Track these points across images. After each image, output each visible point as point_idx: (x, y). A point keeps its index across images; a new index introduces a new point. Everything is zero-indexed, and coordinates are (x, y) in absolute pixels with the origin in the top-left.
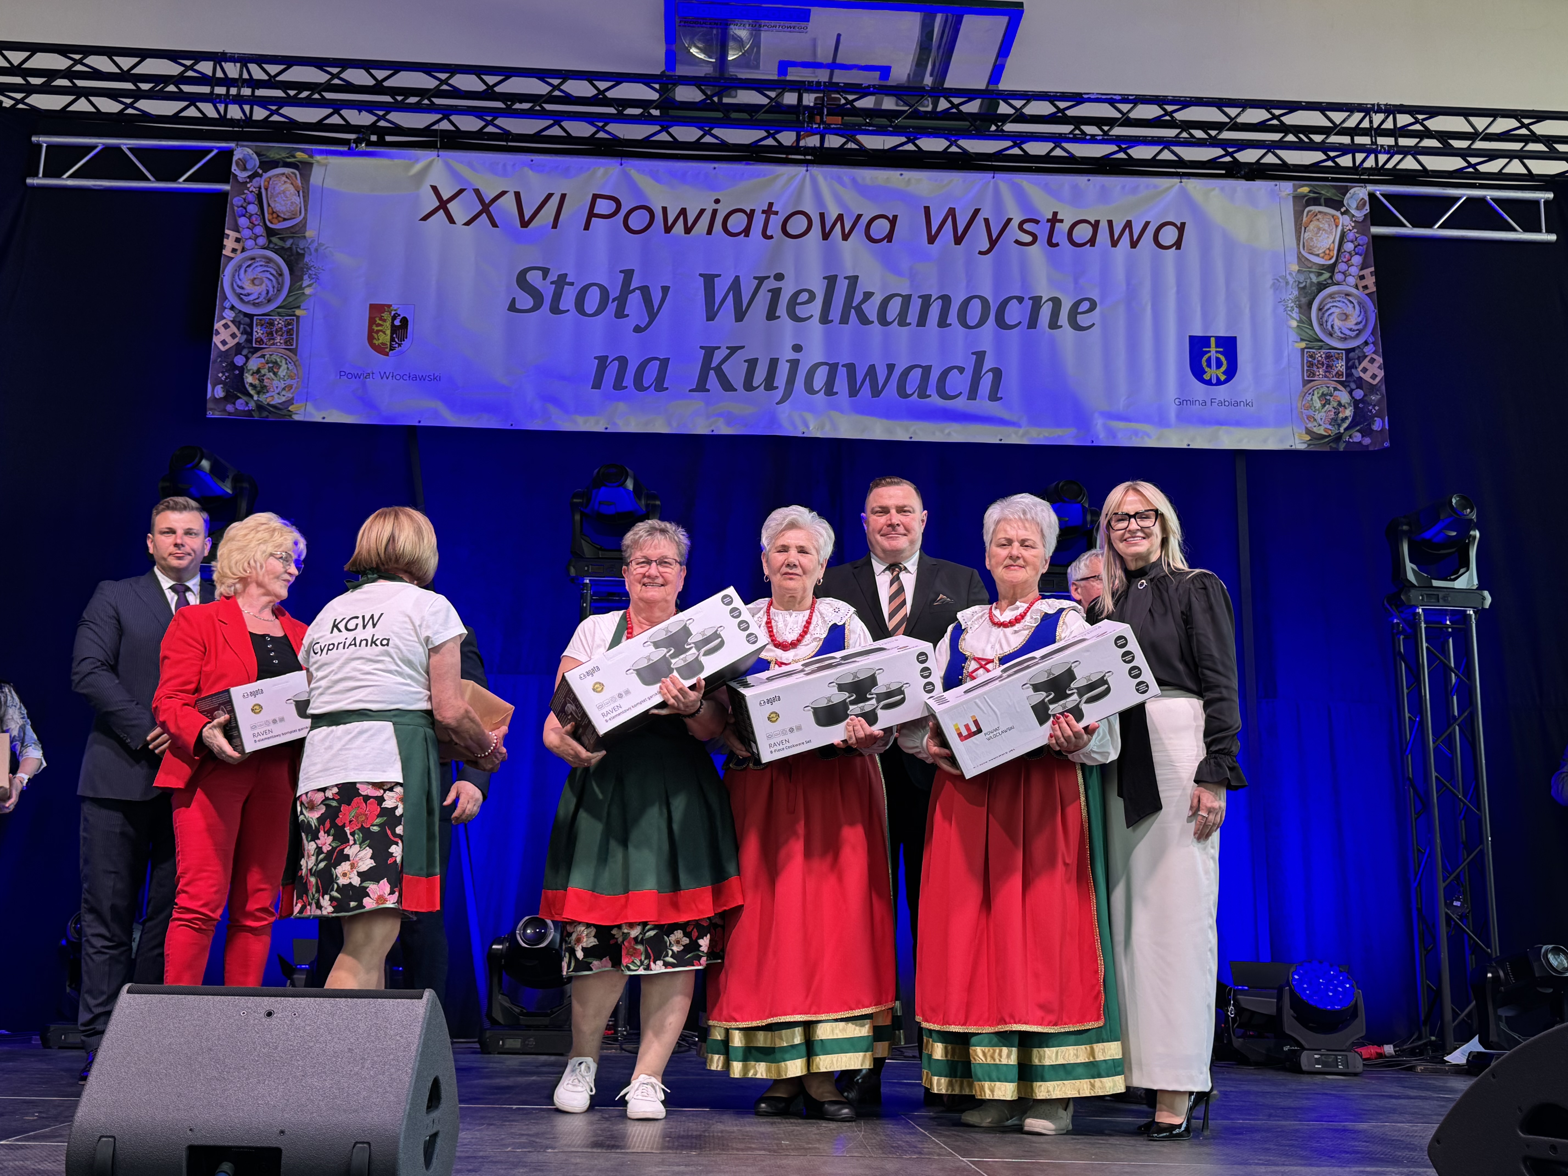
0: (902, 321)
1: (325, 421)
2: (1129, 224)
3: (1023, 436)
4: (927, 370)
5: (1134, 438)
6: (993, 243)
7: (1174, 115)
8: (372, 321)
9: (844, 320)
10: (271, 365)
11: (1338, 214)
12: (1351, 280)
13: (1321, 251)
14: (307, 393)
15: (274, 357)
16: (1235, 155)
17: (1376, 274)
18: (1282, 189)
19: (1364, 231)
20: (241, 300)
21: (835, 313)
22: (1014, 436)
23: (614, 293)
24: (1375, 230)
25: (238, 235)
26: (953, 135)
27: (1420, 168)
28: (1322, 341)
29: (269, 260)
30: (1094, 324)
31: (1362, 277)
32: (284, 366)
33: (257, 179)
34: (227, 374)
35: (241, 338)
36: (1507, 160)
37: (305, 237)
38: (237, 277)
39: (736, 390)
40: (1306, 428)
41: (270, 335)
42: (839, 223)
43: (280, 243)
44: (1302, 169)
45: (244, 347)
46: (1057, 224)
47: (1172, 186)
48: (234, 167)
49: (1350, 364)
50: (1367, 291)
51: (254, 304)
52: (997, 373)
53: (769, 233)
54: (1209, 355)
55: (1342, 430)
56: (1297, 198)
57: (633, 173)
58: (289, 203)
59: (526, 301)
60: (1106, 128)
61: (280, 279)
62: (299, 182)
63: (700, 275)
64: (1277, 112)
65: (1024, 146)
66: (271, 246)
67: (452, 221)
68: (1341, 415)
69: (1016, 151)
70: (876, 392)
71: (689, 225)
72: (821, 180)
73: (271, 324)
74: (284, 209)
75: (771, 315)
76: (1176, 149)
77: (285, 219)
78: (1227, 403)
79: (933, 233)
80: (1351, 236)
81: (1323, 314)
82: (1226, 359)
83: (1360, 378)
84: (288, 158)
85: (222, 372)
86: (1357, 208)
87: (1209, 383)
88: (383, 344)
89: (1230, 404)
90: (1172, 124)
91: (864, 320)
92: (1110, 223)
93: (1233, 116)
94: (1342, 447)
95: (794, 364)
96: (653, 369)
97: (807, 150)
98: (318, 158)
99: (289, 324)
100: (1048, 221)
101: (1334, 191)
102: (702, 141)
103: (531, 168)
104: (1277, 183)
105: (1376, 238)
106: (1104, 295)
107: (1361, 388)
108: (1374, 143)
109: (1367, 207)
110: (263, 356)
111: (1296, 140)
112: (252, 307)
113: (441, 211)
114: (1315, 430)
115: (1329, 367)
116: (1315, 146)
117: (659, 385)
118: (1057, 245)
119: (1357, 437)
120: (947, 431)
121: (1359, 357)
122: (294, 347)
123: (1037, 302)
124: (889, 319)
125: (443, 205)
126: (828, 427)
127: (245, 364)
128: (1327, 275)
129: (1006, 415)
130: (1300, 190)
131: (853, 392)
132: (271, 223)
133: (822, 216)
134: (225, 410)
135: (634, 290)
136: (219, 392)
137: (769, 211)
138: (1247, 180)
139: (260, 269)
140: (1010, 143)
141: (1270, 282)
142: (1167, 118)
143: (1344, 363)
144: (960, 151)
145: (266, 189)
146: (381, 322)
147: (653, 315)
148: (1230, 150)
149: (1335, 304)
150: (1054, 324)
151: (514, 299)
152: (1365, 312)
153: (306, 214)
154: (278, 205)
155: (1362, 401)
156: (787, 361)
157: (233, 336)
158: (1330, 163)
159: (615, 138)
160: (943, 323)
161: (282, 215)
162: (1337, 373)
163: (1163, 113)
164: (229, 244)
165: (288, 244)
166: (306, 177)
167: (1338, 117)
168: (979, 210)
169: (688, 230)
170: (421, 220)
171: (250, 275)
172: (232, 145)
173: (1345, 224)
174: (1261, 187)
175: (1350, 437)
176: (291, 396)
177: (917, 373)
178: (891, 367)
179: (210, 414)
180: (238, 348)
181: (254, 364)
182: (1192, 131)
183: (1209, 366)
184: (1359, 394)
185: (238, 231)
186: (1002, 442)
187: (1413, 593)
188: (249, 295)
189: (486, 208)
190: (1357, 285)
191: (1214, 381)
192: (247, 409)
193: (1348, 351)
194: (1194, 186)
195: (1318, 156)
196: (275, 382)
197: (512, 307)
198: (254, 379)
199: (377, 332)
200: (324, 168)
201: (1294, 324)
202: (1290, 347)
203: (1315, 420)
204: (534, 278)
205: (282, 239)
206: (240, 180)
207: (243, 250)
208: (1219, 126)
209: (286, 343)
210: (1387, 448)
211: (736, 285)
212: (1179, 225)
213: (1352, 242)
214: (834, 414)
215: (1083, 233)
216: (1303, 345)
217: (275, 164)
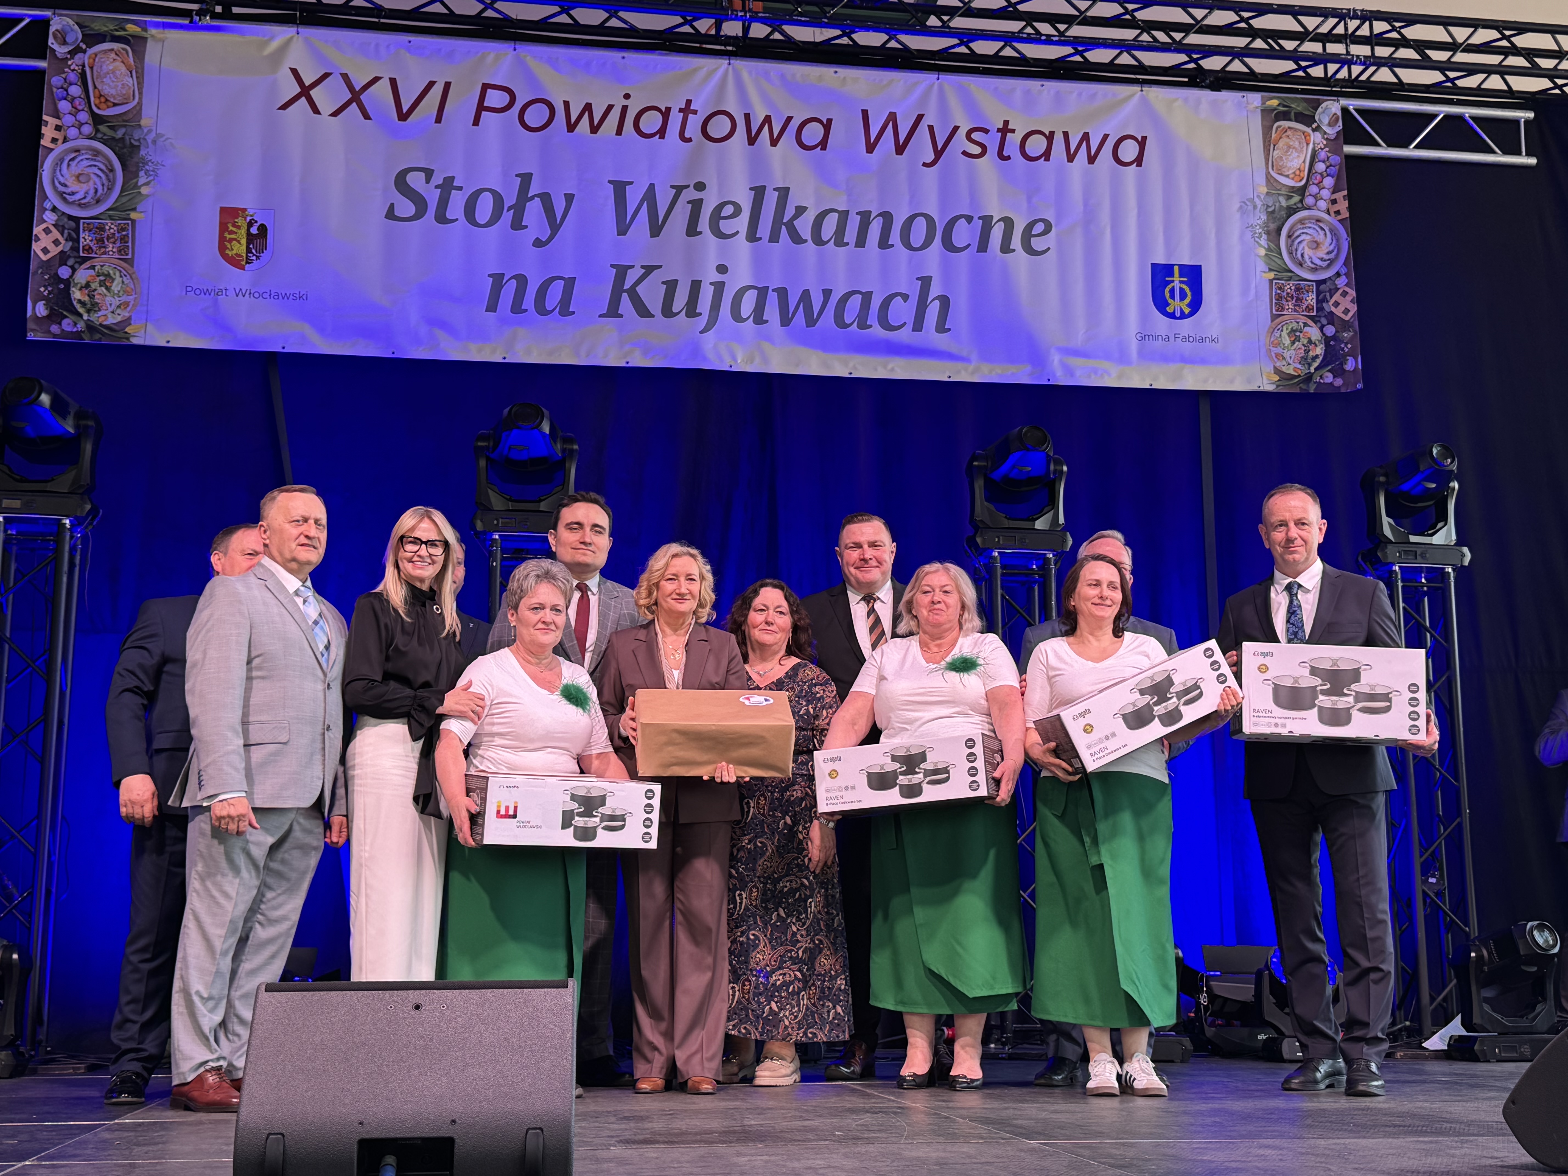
0: (839, 241)
1: (170, 345)
2: (1086, 137)
3: (973, 373)
4: (867, 297)
5: (1093, 376)
6: (938, 154)
7: (1136, 14)
8: (223, 228)
9: (774, 237)
10: (102, 278)
11: (1309, 130)
12: (1322, 204)
13: (1291, 172)
14: (147, 312)
15: (106, 269)
16: (1200, 62)
17: (1350, 197)
18: (1250, 101)
19: (1337, 151)
20: (65, 199)
21: (764, 229)
22: (963, 372)
23: (510, 200)
24: (1349, 149)
25: (58, 122)
26: (895, 30)
27: (1395, 80)
28: (1291, 271)
29: (97, 153)
30: (1049, 249)
31: (1334, 202)
32: (118, 280)
33: (80, 55)
34: (50, 289)
35: (65, 246)
36: (1485, 75)
37: (140, 126)
38: (58, 173)
39: (653, 316)
40: (1275, 367)
41: (100, 241)
42: (767, 127)
43: (110, 133)
44: (1271, 78)
45: (69, 257)
46: (1009, 135)
47: (1133, 95)
48: (51, 40)
49: (1321, 297)
50: (1339, 217)
51: (80, 205)
52: (945, 301)
53: (687, 135)
54: (1172, 284)
55: (1312, 370)
56: (1266, 112)
57: (530, 61)
58: (120, 84)
59: (406, 208)
60: (1062, 27)
61: (111, 175)
62: (131, 60)
63: (610, 182)
64: (1246, 15)
65: (971, 45)
66: (99, 135)
67: (316, 111)
68: (1311, 354)
69: (963, 50)
70: (811, 321)
71: (596, 123)
72: (745, 75)
73: (102, 229)
74: (113, 92)
75: (692, 230)
76: (1137, 53)
77: (115, 105)
78: (1191, 339)
79: (872, 141)
80: (1323, 155)
81: (1293, 241)
82: (1191, 290)
83: (1331, 312)
84: (117, 30)
85: (45, 286)
86: (1330, 125)
87: (1172, 316)
88: (237, 255)
89: (1195, 340)
90: (1133, 24)
91: (797, 239)
92: (1066, 134)
93: (1199, 19)
94: (1312, 389)
95: (719, 287)
96: (556, 291)
97: (729, 40)
98: (153, 31)
99: (123, 229)
100: (999, 130)
101: (1305, 104)
102: (607, 25)
103: (409, 50)
104: (1244, 94)
105: (1349, 158)
106: (1059, 216)
107: (1333, 325)
108: (1348, 53)
109: (1340, 123)
110: (93, 267)
111: (1266, 47)
112: (78, 208)
113: (303, 98)
114: (1284, 369)
115: (1299, 300)
116: (1287, 54)
117: (565, 309)
118: (1008, 158)
119: (1329, 378)
120: (890, 366)
121: (1330, 290)
122: (129, 256)
123: (987, 221)
124: (825, 239)
125: (305, 91)
126: (757, 360)
127: (71, 276)
128: (1297, 198)
129: (954, 348)
130: (1269, 103)
131: (786, 320)
132: (99, 108)
133: (747, 116)
134: (49, 332)
135: (532, 198)
136: (41, 310)
137: (687, 110)
138: (1212, 90)
139: (86, 163)
140: (956, 41)
141: (1237, 206)
142: (1128, 17)
143: (1314, 296)
144: (900, 46)
145: (92, 68)
146: (234, 229)
147: (555, 227)
148: (1195, 56)
149: (1305, 231)
150: (1006, 248)
151: (392, 205)
152: (1337, 240)
153: (140, 98)
154: (105, 87)
155: (1334, 338)
156: (711, 284)
157: (56, 242)
158: (1301, 73)
159: (507, 19)
160: (884, 243)
161: (112, 100)
162: (1307, 307)
163: (1122, 11)
164: (48, 132)
165: (120, 134)
166: (139, 55)
167: (1310, 22)
168: (923, 115)
169: (594, 129)
170: (280, 108)
171: (75, 169)
172: (48, 13)
173: (1317, 141)
174: (1227, 97)
175: (1321, 377)
176: (127, 315)
177: (857, 300)
178: (827, 293)
179: (31, 336)
180: (62, 258)
181: (82, 275)
182: (1154, 33)
183: (1172, 297)
184: (1330, 330)
185: (58, 118)
186: (951, 380)
187: (1390, 549)
188: (73, 194)
189: (356, 96)
190: (1328, 210)
191: (1178, 314)
192: (75, 330)
193: (1319, 283)
194: (1157, 95)
195: (1290, 65)
196: (109, 299)
197: (391, 214)
198: (82, 294)
199: (231, 240)
200: (160, 45)
201: (1262, 252)
202: (1258, 277)
203: (1284, 358)
204: (416, 180)
205: (111, 128)
206: (59, 55)
207: (65, 140)
208: (1186, 28)
209: (120, 251)
210: (1361, 389)
211: (650, 195)
212: (1140, 139)
213: (1324, 162)
214: (766, 345)
215: (1036, 145)
216: (1272, 275)
217: (100, 38)
